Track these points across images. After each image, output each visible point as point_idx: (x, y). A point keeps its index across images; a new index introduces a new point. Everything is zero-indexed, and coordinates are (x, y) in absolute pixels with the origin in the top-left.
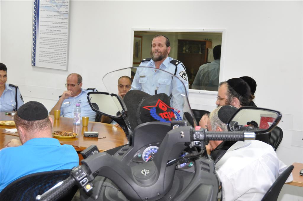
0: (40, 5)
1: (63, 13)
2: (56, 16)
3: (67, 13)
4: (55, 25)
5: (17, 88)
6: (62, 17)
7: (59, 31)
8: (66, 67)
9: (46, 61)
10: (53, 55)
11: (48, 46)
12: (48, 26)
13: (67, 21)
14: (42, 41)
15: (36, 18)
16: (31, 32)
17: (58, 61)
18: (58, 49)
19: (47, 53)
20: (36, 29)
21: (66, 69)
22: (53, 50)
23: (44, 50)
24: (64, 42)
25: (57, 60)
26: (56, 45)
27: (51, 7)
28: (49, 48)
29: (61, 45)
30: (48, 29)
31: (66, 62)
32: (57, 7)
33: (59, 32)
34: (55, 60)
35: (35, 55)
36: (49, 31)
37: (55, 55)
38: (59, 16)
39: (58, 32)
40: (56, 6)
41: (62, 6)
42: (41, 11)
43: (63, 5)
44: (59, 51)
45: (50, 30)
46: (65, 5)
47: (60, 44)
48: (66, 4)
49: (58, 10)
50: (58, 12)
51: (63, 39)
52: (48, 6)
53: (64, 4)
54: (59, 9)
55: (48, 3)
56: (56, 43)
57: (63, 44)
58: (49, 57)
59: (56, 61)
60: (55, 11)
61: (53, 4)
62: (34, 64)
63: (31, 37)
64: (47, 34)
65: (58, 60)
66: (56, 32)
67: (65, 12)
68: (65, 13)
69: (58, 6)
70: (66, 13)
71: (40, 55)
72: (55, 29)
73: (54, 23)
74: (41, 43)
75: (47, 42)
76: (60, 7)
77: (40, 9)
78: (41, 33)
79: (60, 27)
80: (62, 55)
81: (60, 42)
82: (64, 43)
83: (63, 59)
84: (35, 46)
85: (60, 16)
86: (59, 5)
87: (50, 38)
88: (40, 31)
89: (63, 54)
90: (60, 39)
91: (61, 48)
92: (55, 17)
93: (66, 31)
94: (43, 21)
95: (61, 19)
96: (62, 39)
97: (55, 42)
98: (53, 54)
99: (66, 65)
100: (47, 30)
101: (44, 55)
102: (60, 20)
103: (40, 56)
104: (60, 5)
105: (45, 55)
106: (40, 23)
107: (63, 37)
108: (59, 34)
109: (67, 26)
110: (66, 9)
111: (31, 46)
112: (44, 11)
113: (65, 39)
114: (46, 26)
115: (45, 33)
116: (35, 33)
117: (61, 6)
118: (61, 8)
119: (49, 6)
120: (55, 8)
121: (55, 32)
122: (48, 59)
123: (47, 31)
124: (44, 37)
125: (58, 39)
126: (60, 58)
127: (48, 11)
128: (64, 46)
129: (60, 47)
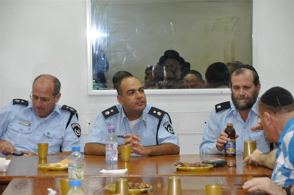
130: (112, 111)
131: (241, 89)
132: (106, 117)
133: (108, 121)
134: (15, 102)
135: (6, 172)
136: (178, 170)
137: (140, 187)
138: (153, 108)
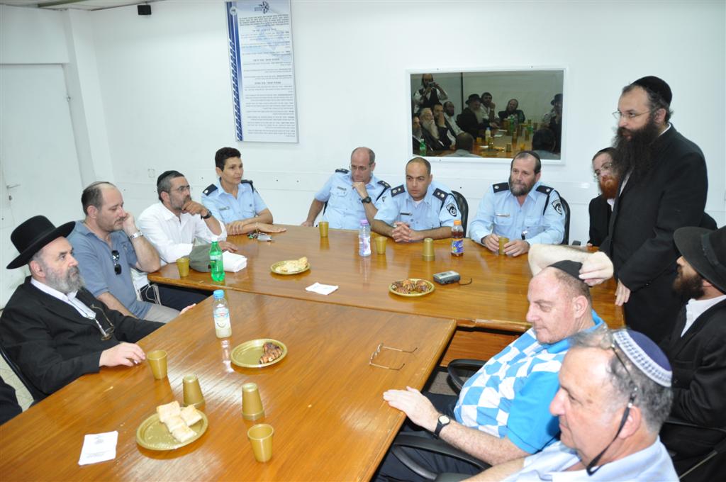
0: (240, 46)
1: (282, 55)
2: (270, 60)
3: (289, 54)
4: (272, 74)
5: (251, 183)
6: (281, 60)
7: (277, 83)
8: (296, 137)
9: (260, 132)
10: (271, 121)
11: (260, 109)
12: (258, 77)
13: (291, 67)
14: (249, 101)
15: (235, 67)
16: (231, 90)
17: (282, 129)
18: (279, 111)
19: (261, 118)
20: (237, 83)
21: (296, 141)
22: (271, 114)
23: (255, 114)
24: (289, 100)
26: (274, 106)
27: (259, 46)
28: (263, 112)
29: (284, 104)
30: (258, 81)
31: (295, 130)
32: (269, 46)
33: (279, 85)
34: (275, 129)
35: (240, 124)
36: (261, 85)
37: (274, 121)
38: (275, 59)
39: (275, 85)
41: (279, 43)
42: (243, 54)
44: (281, 114)
45: (262, 83)
46: (284, 42)
47: (282, 103)
48: (287, 40)
49: (272, 51)
50: (273, 54)
51: (287, 95)
52: (254, 47)
53: (281, 40)
54: (274, 49)
55: (255, 42)
56: (275, 102)
57: (287, 103)
58: (265, 125)
59: (278, 129)
60: (267, 53)
61: (263, 42)
62: (241, 139)
63: (231, 97)
64: (258, 90)
66: (273, 85)
67: (285, 53)
68: (285, 55)
71: (249, 123)
72: (270, 81)
73: (267, 71)
74: (248, 105)
75: (259, 102)
77: (241, 52)
78: (248, 89)
79: (278, 76)
80: (286, 120)
81: (282, 100)
83: (289, 125)
84: (239, 110)
85: (277, 59)
86: (273, 43)
87: (263, 95)
88: (244, 86)
89: (288, 118)
90: (281, 95)
91: (284, 110)
92: (269, 62)
93: (290, 82)
94: (248, 71)
96: (284, 95)
97: (273, 100)
99: (296, 135)
100: (256, 83)
101: (256, 123)
102: (279, 66)
103: (249, 125)
104: (275, 43)
105: (258, 123)
106: (243, 74)
107: (286, 92)
108: (279, 88)
109: (291, 73)
110: (286, 47)
111: (232, 111)
112: (249, 54)
114: (254, 77)
115: (254, 88)
116: (237, 90)
117: (277, 44)
118: (277, 47)
119: (256, 47)
120: (266, 48)
121: (270, 85)
122: (262, 128)
123: (258, 85)
124: (253, 95)
125: (278, 96)
126: (284, 124)
127: (255, 54)
128: (289, 106)
129: (282, 108)
130: (399, 189)
132: (393, 195)
133: (395, 199)
138: (438, 190)
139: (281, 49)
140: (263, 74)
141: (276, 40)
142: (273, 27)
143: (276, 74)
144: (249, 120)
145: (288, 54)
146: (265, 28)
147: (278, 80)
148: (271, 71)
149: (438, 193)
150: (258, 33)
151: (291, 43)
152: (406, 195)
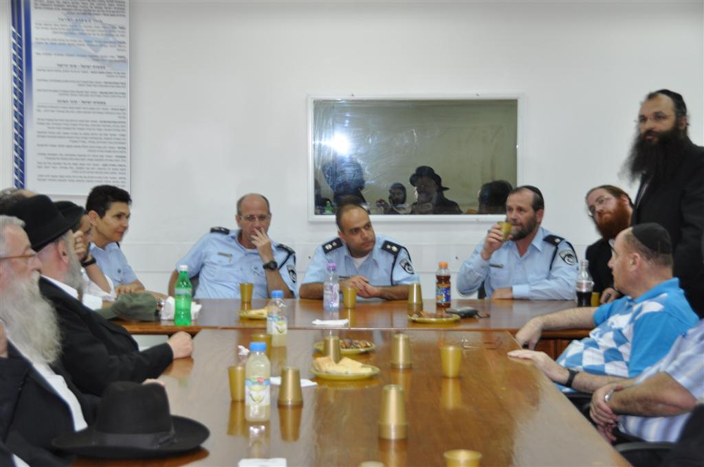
0: (33, 40)
1: (111, 61)
2: (88, 67)
3: (124, 61)
4: (85, 89)
6: (108, 69)
7: (98, 103)
9: (62, 179)
10: (82, 162)
11: (66, 142)
12: (65, 92)
13: (125, 80)
14: (44, 128)
15: (21, 73)
16: (8, 108)
17: (102, 175)
18: (100, 147)
19: (64, 157)
20: (21, 99)
22: (84, 151)
23: (54, 150)
24: (119, 130)
25: (97, 173)
26: (91, 138)
27: (69, 45)
28: (68, 146)
29: (109, 137)
30: (65, 98)
32: (88, 45)
33: (102, 106)
34: (91, 175)
35: (22, 165)
36: (69, 105)
37: (89, 162)
38: (98, 67)
39: (95, 106)
40: (86, 44)
41: (106, 42)
42: (38, 54)
43: (111, 42)
44: (102, 151)
45: (72, 102)
46: (115, 42)
47: (106, 135)
48: (120, 39)
49: (93, 53)
50: (94, 58)
51: (115, 122)
52: (60, 44)
53: (111, 39)
54: (96, 51)
55: (62, 37)
56: (92, 132)
57: (114, 135)
58: (72, 168)
59: (95, 175)
60: (84, 56)
61: (77, 39)
63: (8, 119)
64: (63, 112)
65: (101, 173)
66: (92, 105)
67: (117, 59)
68: (116, 61)
69: (94, 43)
70: (119, 61)
71: (40, 163)
72: (85, 99)
73: (81, 84)
74: (41, 135)
75: (62, 131)
76: (101, 46)
77: (34, 50)
78: (42, 109)
79: (101, 93)
80: (111, 160)
81: (106, 130)
82: (117, 133)
83: (117, 169)
84: (22, 142)
85: (101, 67)
86: (96, 42)
87: (71, 121)
88: (35, 104)
89: (114, 158)
90: (105, 122)
91: (107, 145)
92: (86, 69)
93: (125, 103)
94: (45, 81)
95: (104, 75)
96: (109, 122)
97: (90, 129)
98: (83, 160)
100: (59, 101)
101: (54, 164)
102: (103, 78)
103: (39, 167)
104: (100, 42)
105: (59, 164)
106: (36, 85)
107: (114, 118)
108: (101, 111)
109: (125, 90)
110: (118, 50)
111: (9, 143)
112: (50, 54)
113: (119, 122)
114: (55, 91)
115: (54, 109)
116: (21, 111)
117: (102, 44)
118: (103, 48)
119: (64, 44)
120: (82, 47)
121: (87, 105)
122: (68, 172)
123: (63, 105)
124: (52, 120)
125: (99, 123)
126: (106, 167)
127: (61, 55)
128: (118, 139)
129: (104, 142)
130: (334, 244)
131: (515, 212)
132: (326, 251)
133: (329, 257)
134: (213, 231)
135: (195, 321)
136: (414, 322)
137: (359, 346)
138: (387, 243)
139: (108, 52)
140: (74, 87)
141: (102, 38)
142: (97, 18)
143: (98, 89)
144: (42, 159)
145: (122, 60)
146: (84, 17)
147: (102, 99)
148: (89, 84)
149: (387, 246)
150: (68, 24)
151: (127, 45)
152: (344, 251)
